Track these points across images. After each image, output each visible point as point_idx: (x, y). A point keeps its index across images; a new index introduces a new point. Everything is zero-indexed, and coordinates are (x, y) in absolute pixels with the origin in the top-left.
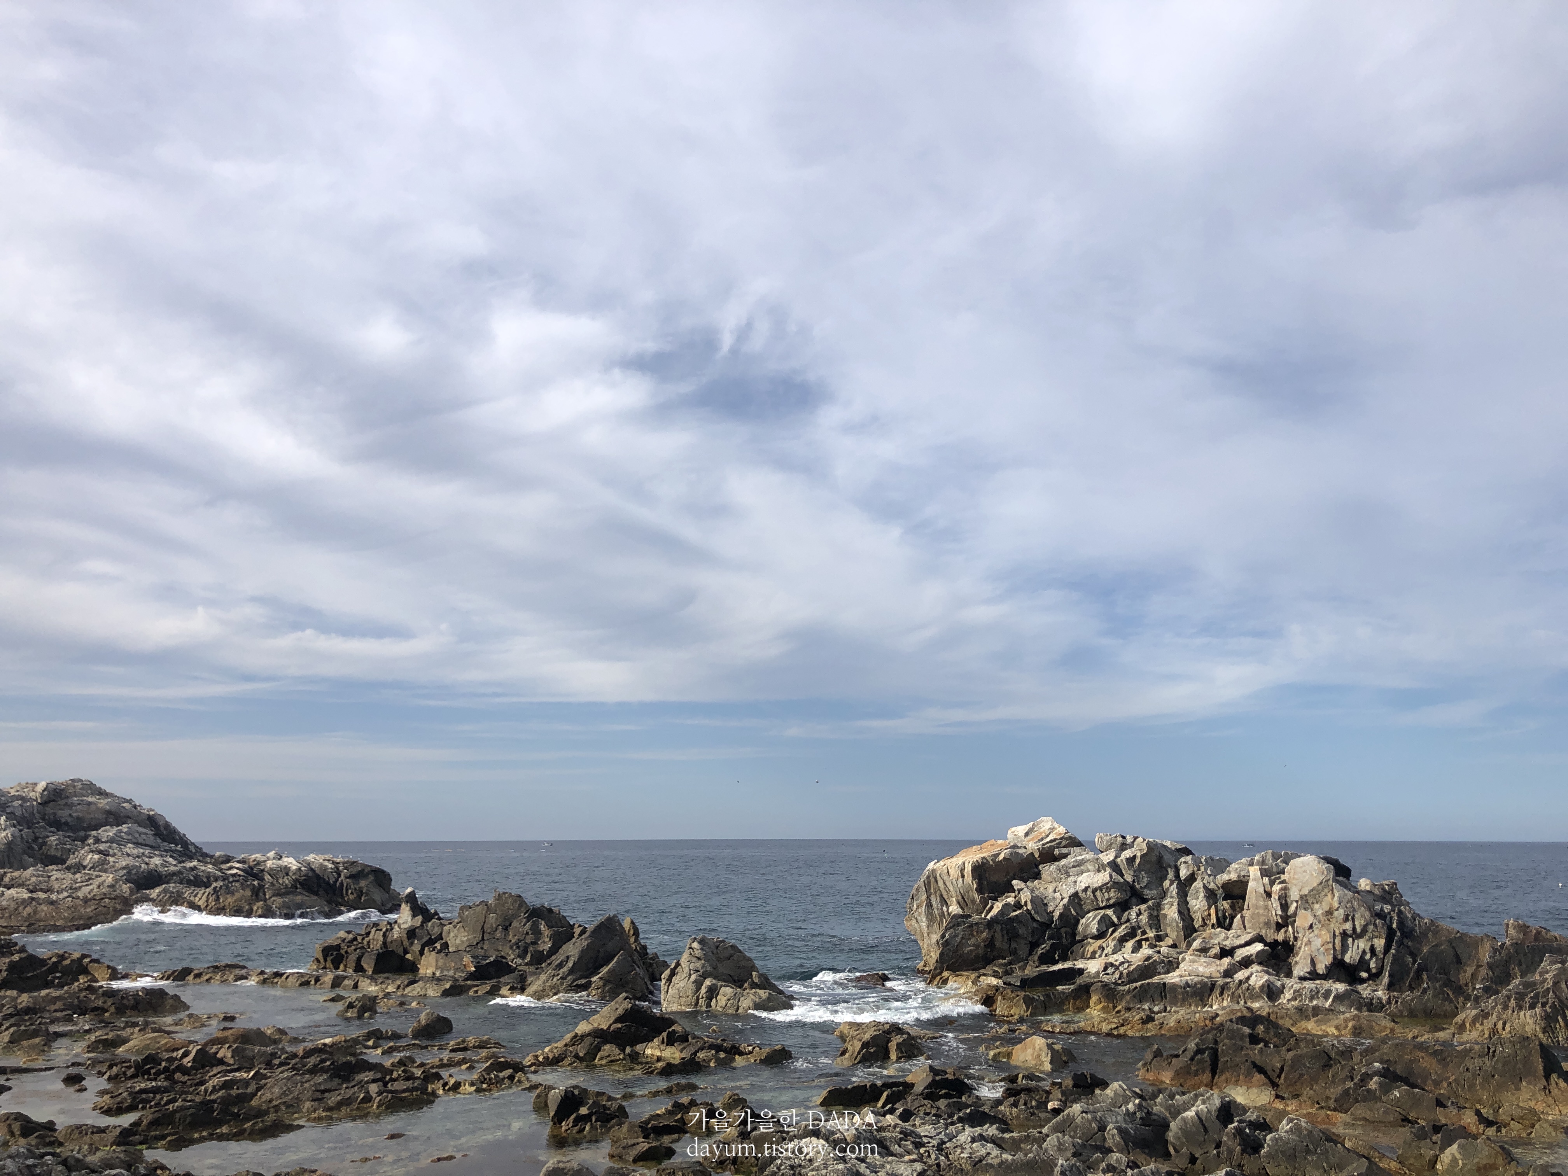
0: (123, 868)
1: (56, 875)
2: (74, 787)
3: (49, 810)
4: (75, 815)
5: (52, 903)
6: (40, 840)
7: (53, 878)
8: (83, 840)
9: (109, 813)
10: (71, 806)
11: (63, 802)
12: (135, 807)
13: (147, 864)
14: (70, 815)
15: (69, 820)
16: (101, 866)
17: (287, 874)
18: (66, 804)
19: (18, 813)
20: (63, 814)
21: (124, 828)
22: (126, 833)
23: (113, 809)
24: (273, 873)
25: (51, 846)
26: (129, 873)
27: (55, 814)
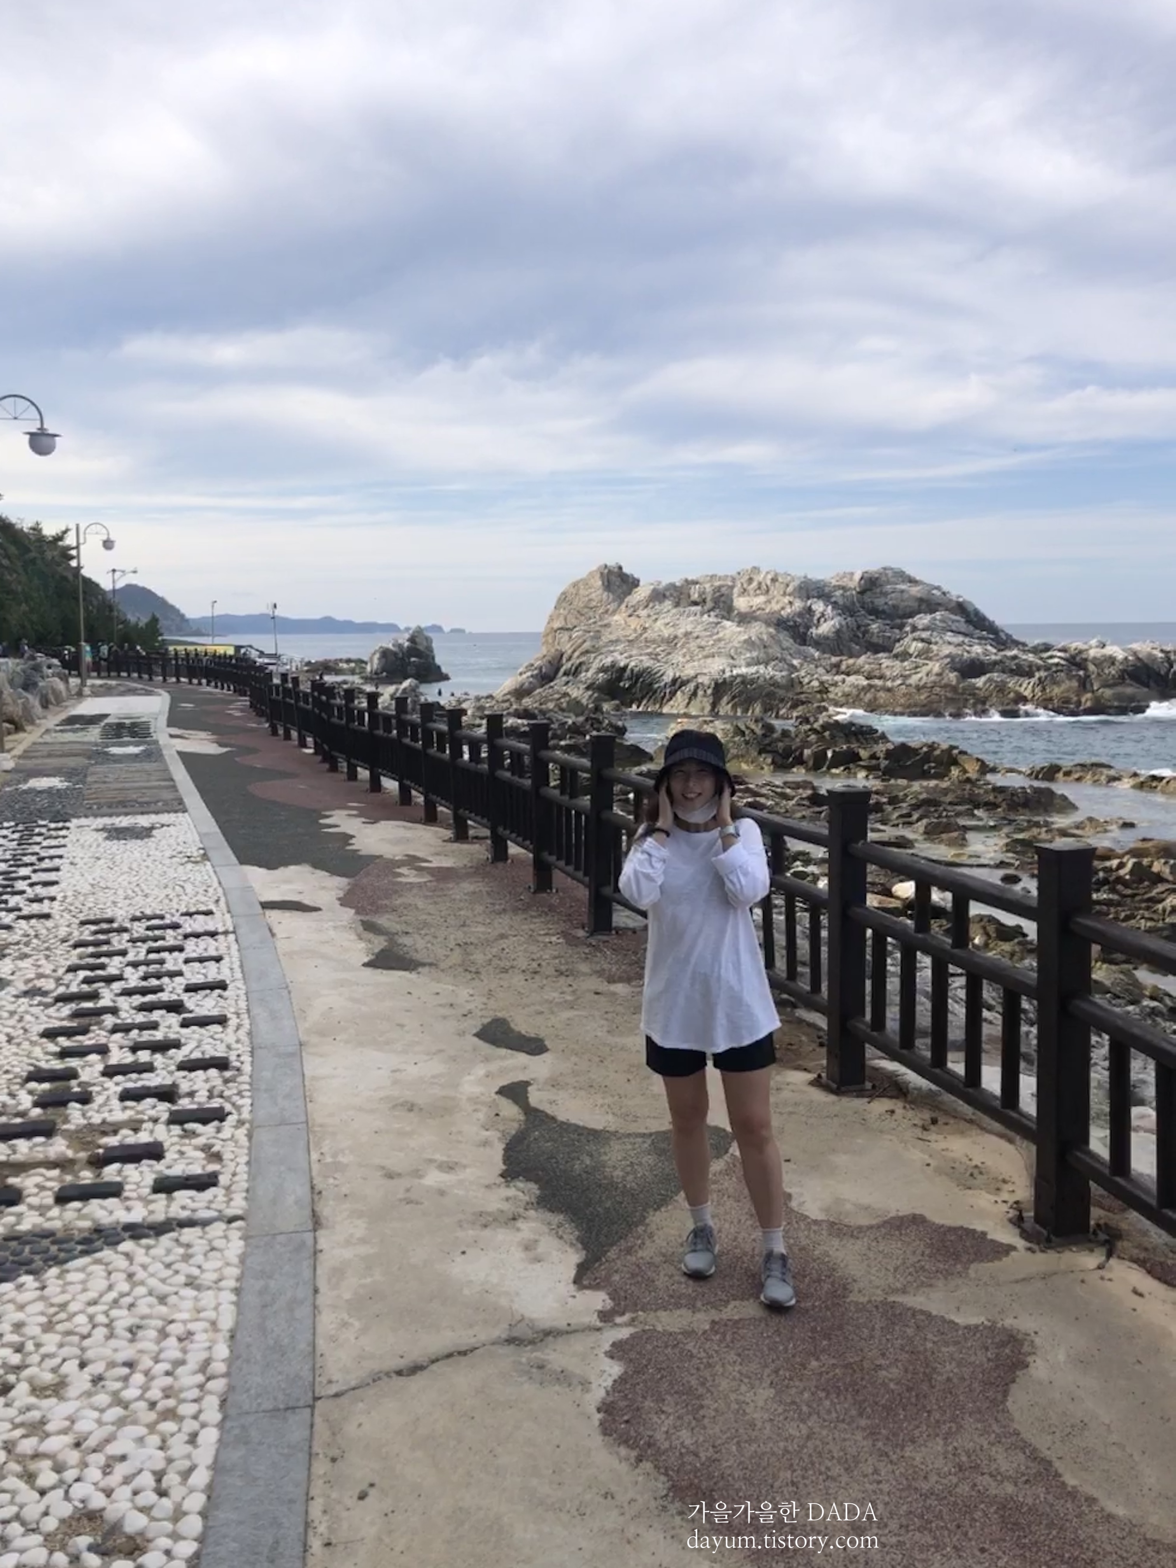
0: (947, 656)
1: (886, 663)
2: (886, 575)
3: (867, 598)
4: (890, 603)
5: (889, 690)
6: (863, 629)
7: (884, 666)
8: (901, 627)
9: (921, 600)
10: (885, 594)
11: (878, 590)
12: (944, 593)
13: (968, 652)
14: (886, 603)
15: (886, 607)
16: (924, 654)
17: (1113, 664)
18: (881, 593)
19: (841, 602)
20: (880, 602)
21: (938, 615)
22: (941, 621)
23: (924, 596)
24: (1098, 662)
25: (873, 633)
26: (953, 660)
27: (872, 602)
